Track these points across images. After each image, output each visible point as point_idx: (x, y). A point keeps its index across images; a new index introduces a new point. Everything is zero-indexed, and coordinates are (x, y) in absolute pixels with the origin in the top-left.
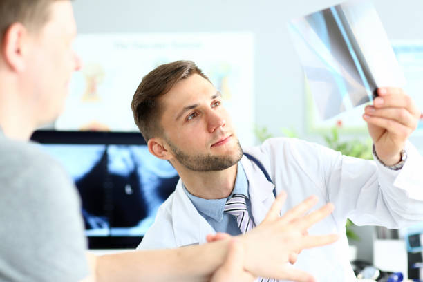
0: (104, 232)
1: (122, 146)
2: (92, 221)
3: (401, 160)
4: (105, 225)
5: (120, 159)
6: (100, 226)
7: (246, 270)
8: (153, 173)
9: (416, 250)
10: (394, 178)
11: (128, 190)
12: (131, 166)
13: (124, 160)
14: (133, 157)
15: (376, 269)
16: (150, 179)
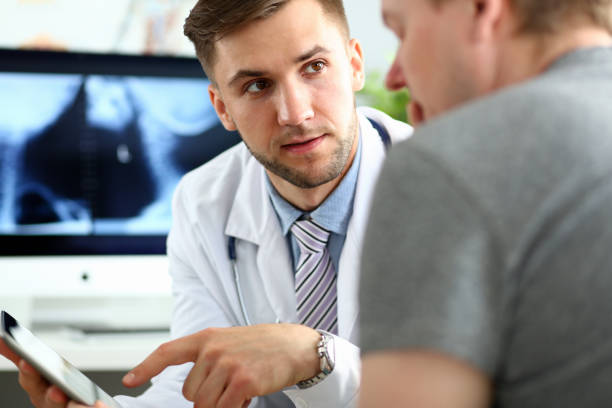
0: (82, 226)
1: (111, 78)
4: (84, 215)
5: (107, 102)
6: (75, 217)
11: (123, 154)
12: (126, 113)
13: (115, 103)
14: (130, 97)
16: (161, 137)
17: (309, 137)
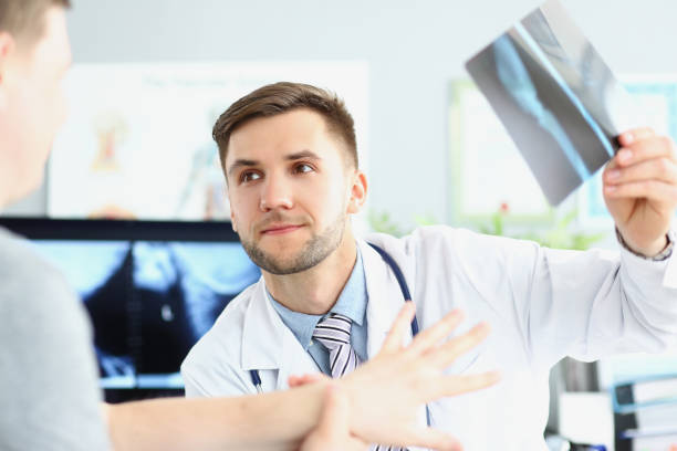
0: (128, 381)
1: (157, 244)
2: (109, 364)
3: (668, 242)
4: (129, 371)
5: (153, 266)
6: (121, 372)
7: (353, 435)
8: (207, 287)
9: (626, 410)
10: (661, 274)
11: (167, 314)
12: (171, 275)
13: (160, 266)
14: (173, 260)
15: (565, 439)
16: (203, 297)
17: (285, 223)
